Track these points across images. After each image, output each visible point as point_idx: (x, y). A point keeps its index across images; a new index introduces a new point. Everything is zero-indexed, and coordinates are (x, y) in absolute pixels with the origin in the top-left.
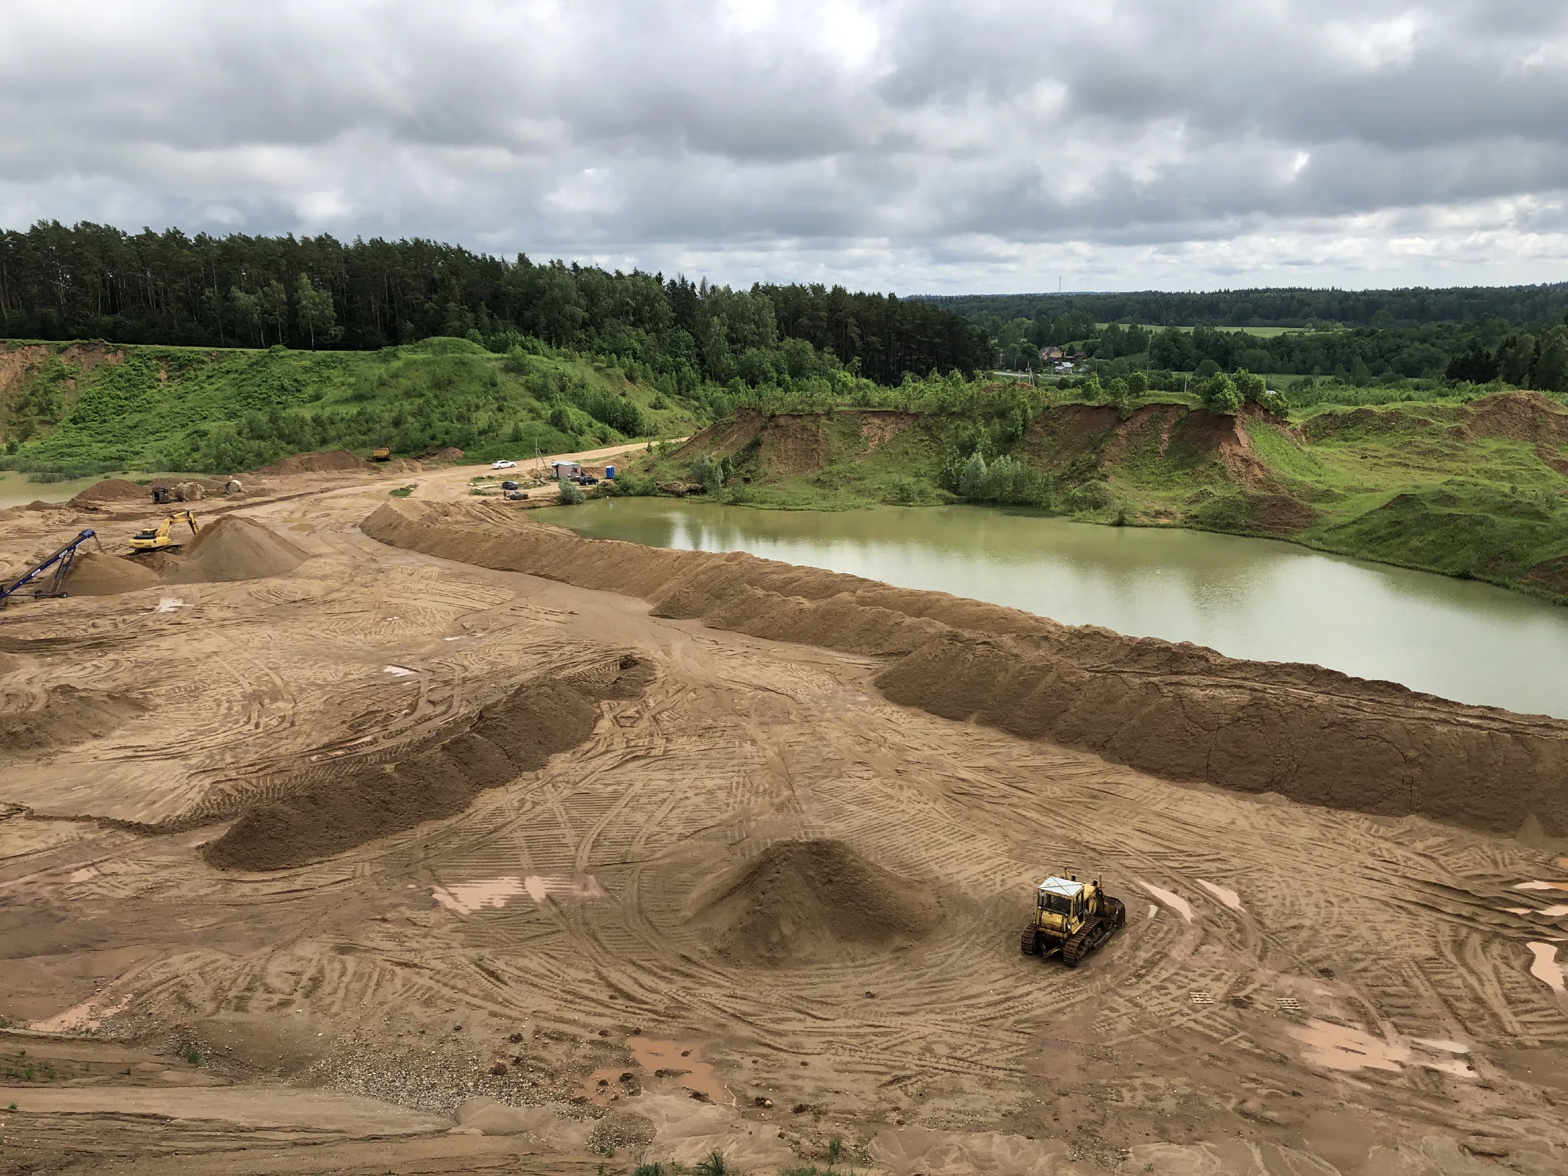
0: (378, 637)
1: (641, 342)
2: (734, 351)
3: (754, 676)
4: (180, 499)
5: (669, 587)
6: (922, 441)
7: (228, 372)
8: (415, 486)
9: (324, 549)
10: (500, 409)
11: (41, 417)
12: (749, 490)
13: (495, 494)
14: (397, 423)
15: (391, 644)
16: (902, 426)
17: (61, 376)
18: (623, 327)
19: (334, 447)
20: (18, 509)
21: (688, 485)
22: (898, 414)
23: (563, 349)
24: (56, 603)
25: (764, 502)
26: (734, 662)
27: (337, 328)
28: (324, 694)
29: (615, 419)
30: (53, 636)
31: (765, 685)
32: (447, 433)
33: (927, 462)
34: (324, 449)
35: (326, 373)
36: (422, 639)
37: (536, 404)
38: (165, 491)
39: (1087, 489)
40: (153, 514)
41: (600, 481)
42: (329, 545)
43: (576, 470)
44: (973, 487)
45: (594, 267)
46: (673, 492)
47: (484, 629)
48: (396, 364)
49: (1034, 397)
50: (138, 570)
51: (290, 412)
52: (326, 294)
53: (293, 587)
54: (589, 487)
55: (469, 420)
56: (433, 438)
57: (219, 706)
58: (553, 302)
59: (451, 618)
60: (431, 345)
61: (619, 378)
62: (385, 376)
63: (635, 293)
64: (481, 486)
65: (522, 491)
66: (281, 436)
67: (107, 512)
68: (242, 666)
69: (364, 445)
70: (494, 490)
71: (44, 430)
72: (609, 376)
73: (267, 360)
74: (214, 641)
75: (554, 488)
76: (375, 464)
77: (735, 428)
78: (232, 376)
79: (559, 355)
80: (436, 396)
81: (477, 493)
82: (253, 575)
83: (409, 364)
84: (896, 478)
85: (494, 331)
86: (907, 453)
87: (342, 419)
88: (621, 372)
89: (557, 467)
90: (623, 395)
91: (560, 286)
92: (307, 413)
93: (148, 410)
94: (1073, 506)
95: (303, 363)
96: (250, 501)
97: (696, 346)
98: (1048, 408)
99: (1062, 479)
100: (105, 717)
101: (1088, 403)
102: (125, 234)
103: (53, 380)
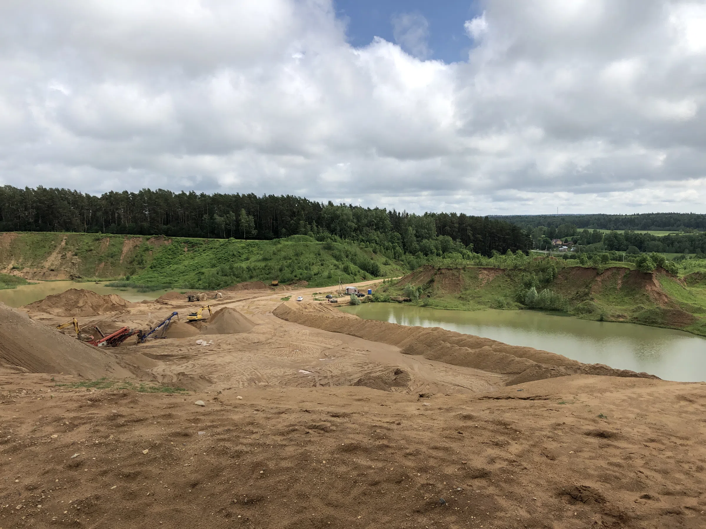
0: (293, 358)
1: (378, 237)
2: (417, 241)
3: (452, 380)
4: (198, 300)
5: (407, 341)
6: (507, 281)
7: (211, 248)
8: (291, 297)
9: (260, 322)
10: (322, 265)
11: (139, 266)
12: (431, 300)
13: (324, 300)
14: (281, 270)
15: (298, 361)
16: (498, 275)
17: (147, 249)
18: (371, 231)
19: (255, 280)
20: (138, 303)
21: (404, 298)
22: (495, 269)
23: (347, 240)
24: (163, 341)
25: (438, 306)
26: (441, 374)
27: (255, 231)
28: (278, 380)
29: (369, 269)
30: (166, 354)
31: (458, 384)
32: (301, 275)
33: (510, 290)
34: (252, 280)
35: (251, 249)
36: (310, 359)
37: (337, 263)
38: (193, 297)
39: (585, 305)
40: (190, 306)
41: (366, 296)
42: (262, 320)
43: (356, 291)
44: (532, 302)
45: (359, 206)
46: (397, 301)
47: (334, 356)
48: (279, 246)
49: (557, 263)
50: (191, 328)
51: (236, 265)
52: (251, 217)
53: (253, 337)
54: (362, 298)
55: (310, 269)
56: (295, 276)
57: (239, 383)
58: (343, 221)
59: (320, 351)
60: (294, 238)
61: (370, 252)
62: (275, 251)
63: (376, 217)
64: (317, 297)
65: (335, 299)
66: (234, 275)
67: (171, 305)
68: (243, 368)
69: (267, 279)
70: (323, 299)
71: (140, 271)
72: (366, 252)
73: (227, 243)
74: (228, 358)
75: (348, 298)
76: (272, 287)
77: (422, 274)
78: (213, 250)
79: (345, 242)
80: (296, 259)
81: (316, 300)
82: (236, 332)
83: (285, 246)
84: (496, 297)
85: (318, 233)
86: (500, 286)
87: (259, 268)
88: (371, 249)
89: (348, 289)
90: (372, 259)
91: (346, 214)
92: (244, 265)
93: (180, 263)
94: (578, 311)
95: (242, 245)
96: (225, 301)
97: (402, 239)
98: (564, 268)
99: (572, 299)
100: (199, 385)
101: (583, 266)
102: (174, 193)
103: (144, 251)
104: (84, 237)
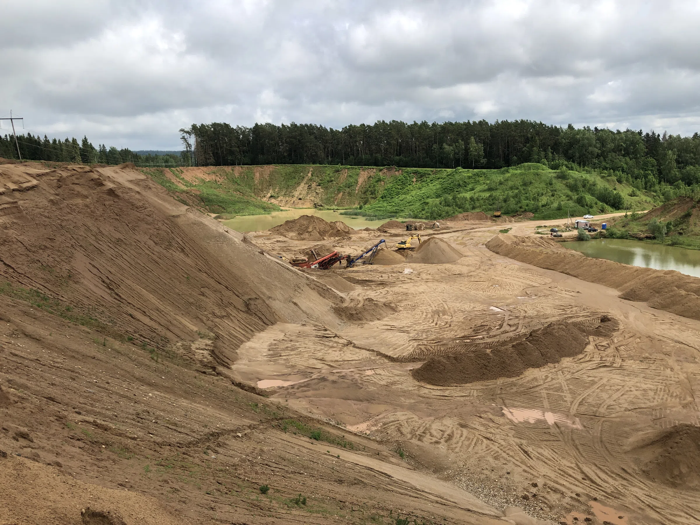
0: (489, 293)
1: (627, 164)
2: (679, 168)
3: (676, 335)
4: (416, 229)
5: (630, 285)
8: (511, 229)
9: (470, 254)
10: (553, 195)
11: (371, 196)
12: (681, 239)
13: (547, 234)
14: (505, 201)
15: (494, 297)
17: (379, 180)
18: (618, 157)
19: (477, 210)
20: (361, 230)
21: (646, 235)
23: (586, 168)
24: (370, 267)
25: (690, 245)
26: (664, 327)
27: (484, 160)
28: (464, 315)
29: (609, 201)
30: (368, 279)
31: (682, 341)
32: (527, 206)
34: (473, 211)
35: (477, 179)
36: (507, 296)
37: (570, 193)
38: (411, 226)
40: (406, 235)
41: (599, 231)
42: (472, 252)
43: (587, 225)
45: (606, 129)
46: (637, 238)
47: (536, 295)
48: (508, 175)
50: (398, 256)
51: (462, 195)
52: (481, 145)
53: (456, 268)
54: (593, 233)
55: (538, 200)
56: (521, 208)
57: (422, 314)
58: (583, 146)
59: (521, 289)
60: (524, 166)
61: (613, 181)
62: (502, 180)
63: (626, 140)
64: (540, 230)
65: (559, 233)
66: (457, 205)
67: (389, 233)
68: (432, 299)
69: (490, 210)
70: (546, 232)
71: (372, 201)
72: (608, 181)
73: (454, 173)
74: (422, 287)
75: (575, 233)
76: (494, 218)
77: (676, 206)
78: (440, 180)
79: (583, 170)
80: (524, 189)
81: (538, 233)
82: (441, 262)
83: (514, 175)
85: (553, 160)
87: (482, 199)
88: (615, 178)
89: (578, 223)
90: (615, 189)
91: (588, 139)
92: (468, 195)
93: (408, 194)
95: (468, 174)
96: (442, 231)
97: (657, 165)
100: (381, 312)
102: (407, 124)
103: (377, 182)
104: (326, 169)
